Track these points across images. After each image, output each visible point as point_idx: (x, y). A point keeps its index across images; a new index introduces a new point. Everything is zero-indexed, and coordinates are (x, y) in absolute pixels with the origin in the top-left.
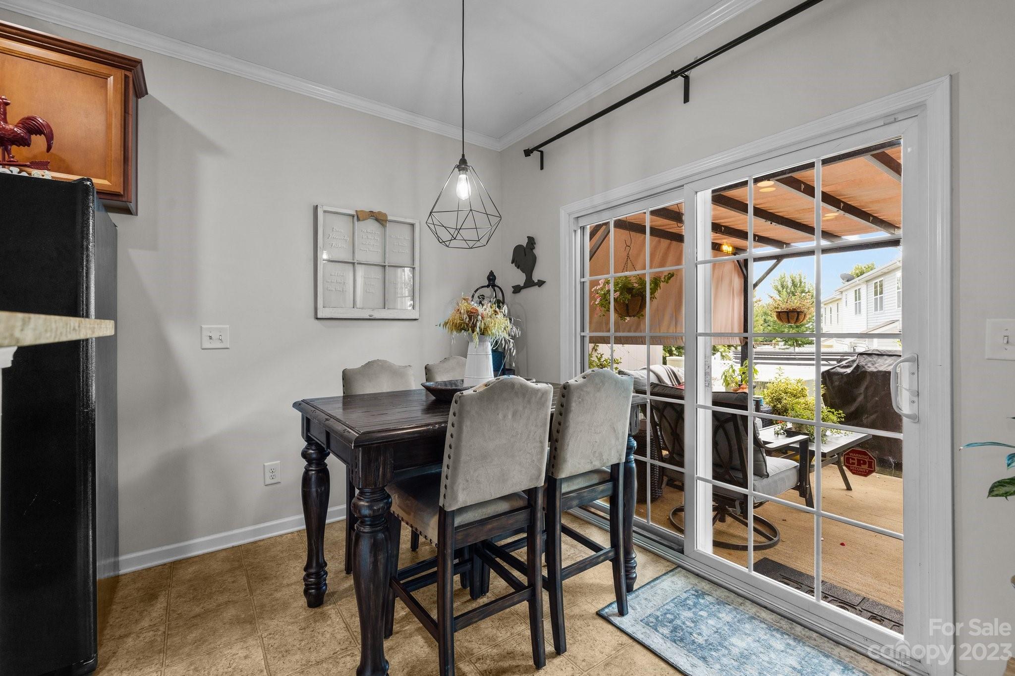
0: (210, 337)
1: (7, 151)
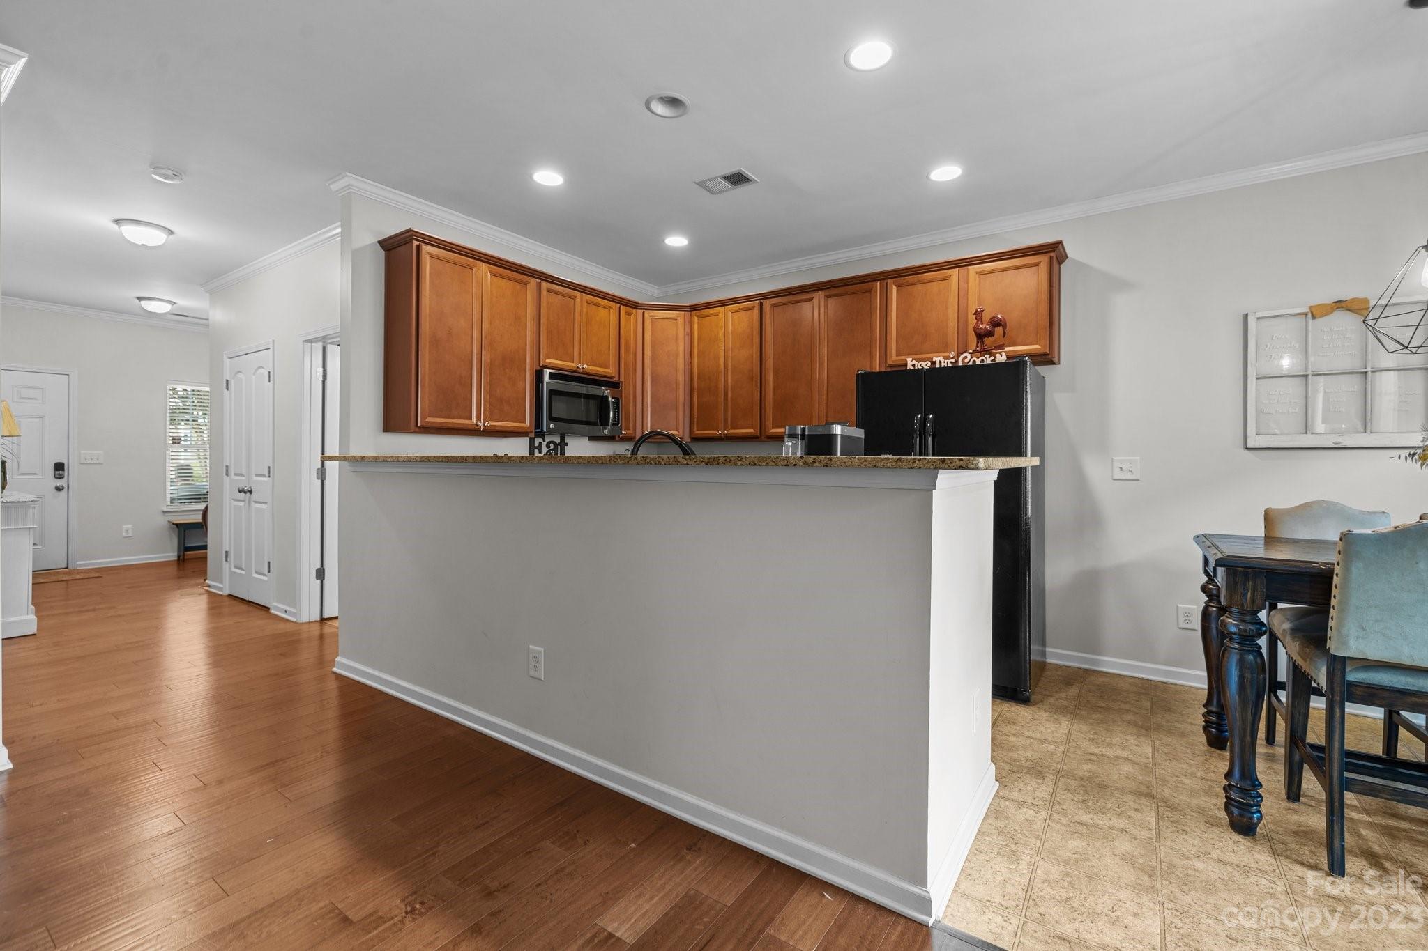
0: (1121, 468)
1: (983, 342)
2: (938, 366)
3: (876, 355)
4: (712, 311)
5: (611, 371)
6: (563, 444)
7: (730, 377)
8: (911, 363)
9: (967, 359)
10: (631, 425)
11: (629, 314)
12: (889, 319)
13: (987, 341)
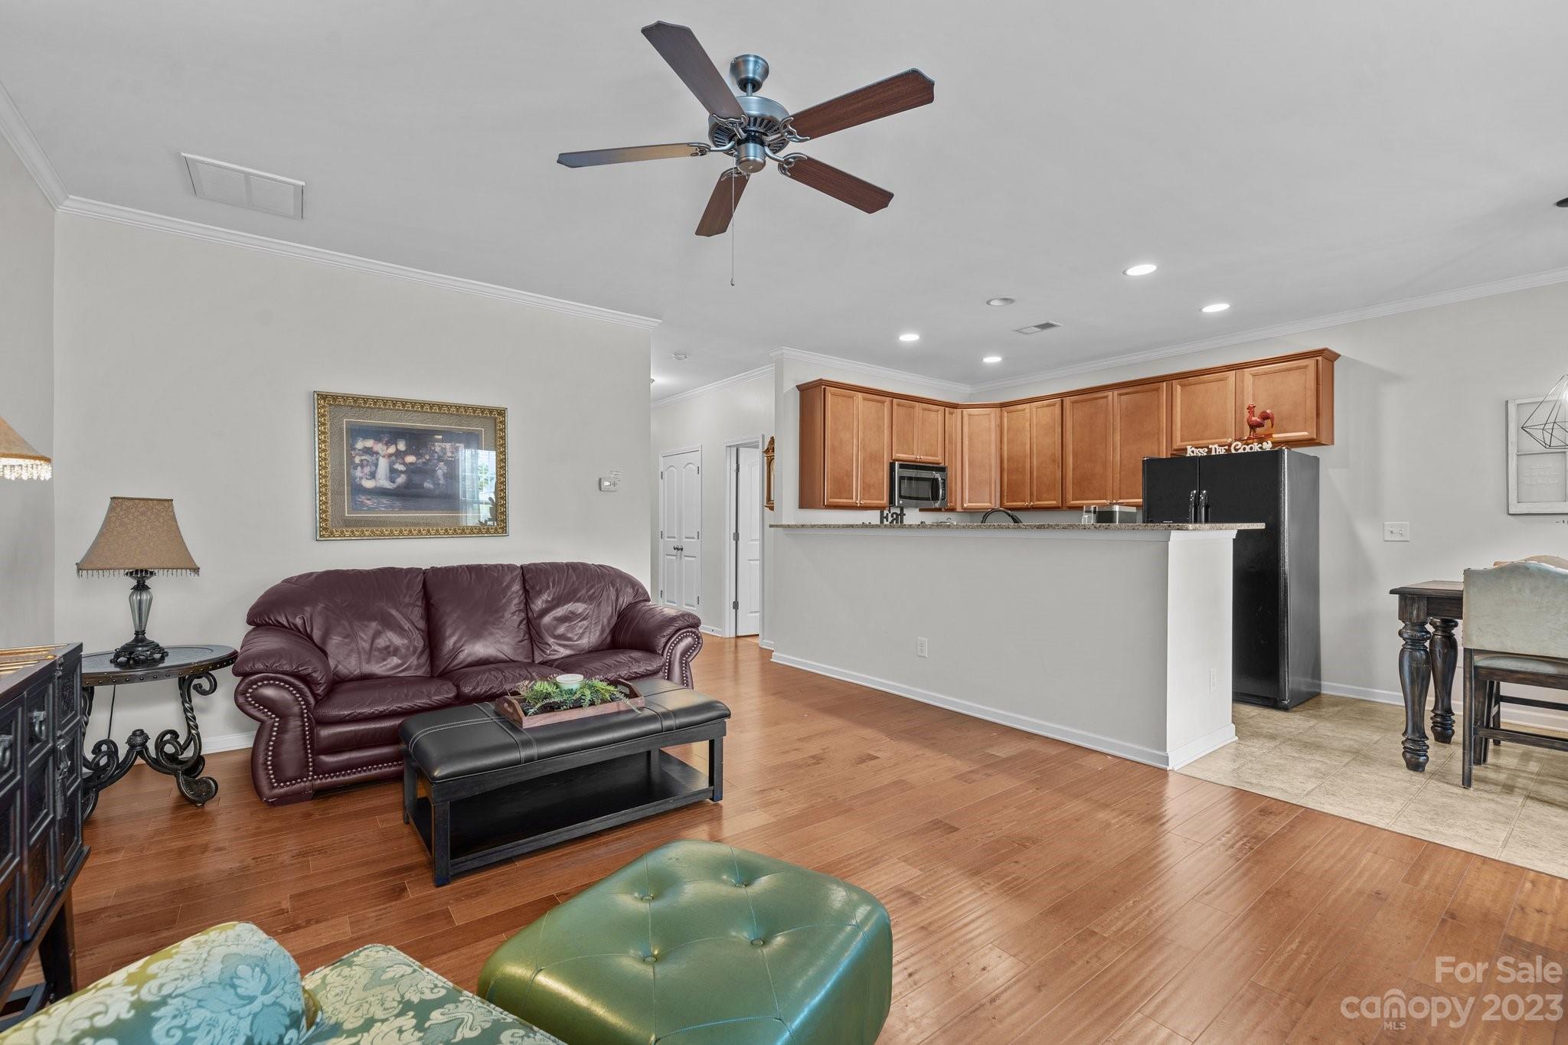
0: (1392, 531)
1: (1255, 431)
2: (1213, 453)
3: (1163, 442)
4: (1020, 407)
5: (939, 459)
6: (902, 514)
7: (1035, 460)
8: (1191, 452)
9: (1240, 448)
10: (953, 499)
11: (951, 413)
12: (1174, 412)
13: (1258, 430)
